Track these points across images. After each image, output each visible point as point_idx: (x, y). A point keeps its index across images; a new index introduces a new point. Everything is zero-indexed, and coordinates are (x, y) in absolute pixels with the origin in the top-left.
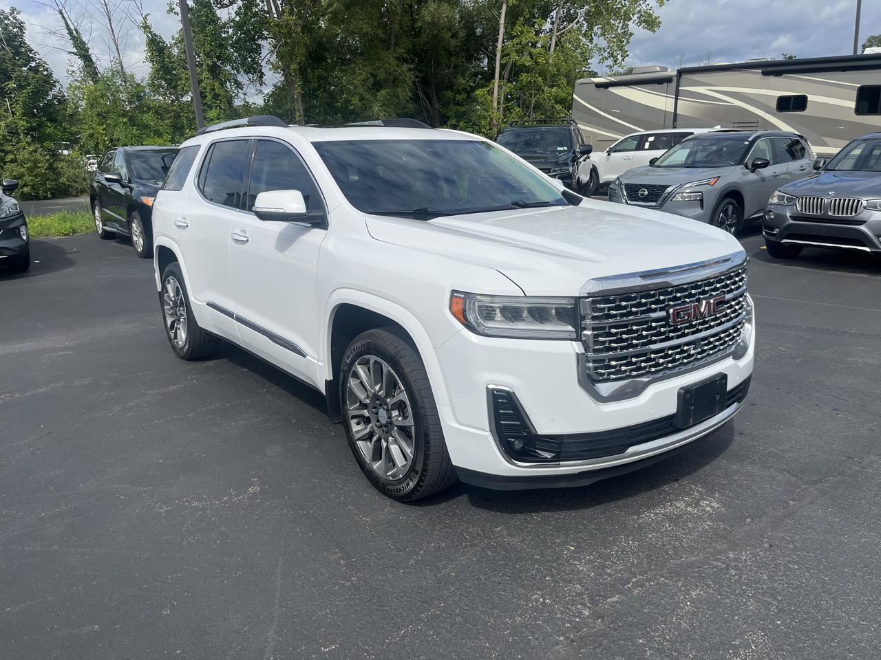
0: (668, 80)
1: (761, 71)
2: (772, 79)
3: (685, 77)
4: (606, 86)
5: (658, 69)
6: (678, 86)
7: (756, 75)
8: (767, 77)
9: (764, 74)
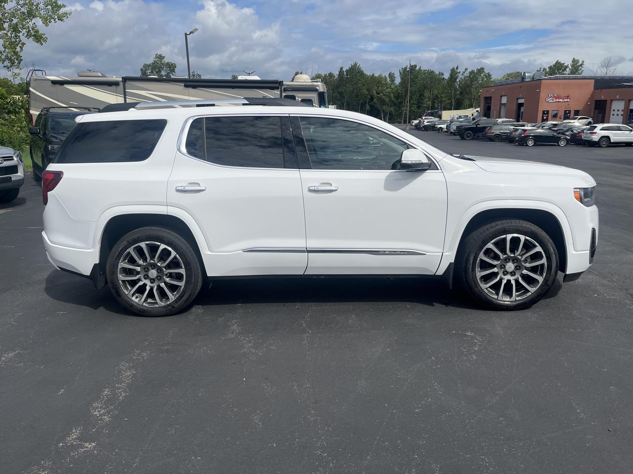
0: (116, 84)
1: (183, 84)
2: (191, 90)
3: (128, 84)
4: (62, 83)
5: (100, 75)
6: (124, 89)
7: (180, 87)
8: (187, 88)
9: (186, 86)
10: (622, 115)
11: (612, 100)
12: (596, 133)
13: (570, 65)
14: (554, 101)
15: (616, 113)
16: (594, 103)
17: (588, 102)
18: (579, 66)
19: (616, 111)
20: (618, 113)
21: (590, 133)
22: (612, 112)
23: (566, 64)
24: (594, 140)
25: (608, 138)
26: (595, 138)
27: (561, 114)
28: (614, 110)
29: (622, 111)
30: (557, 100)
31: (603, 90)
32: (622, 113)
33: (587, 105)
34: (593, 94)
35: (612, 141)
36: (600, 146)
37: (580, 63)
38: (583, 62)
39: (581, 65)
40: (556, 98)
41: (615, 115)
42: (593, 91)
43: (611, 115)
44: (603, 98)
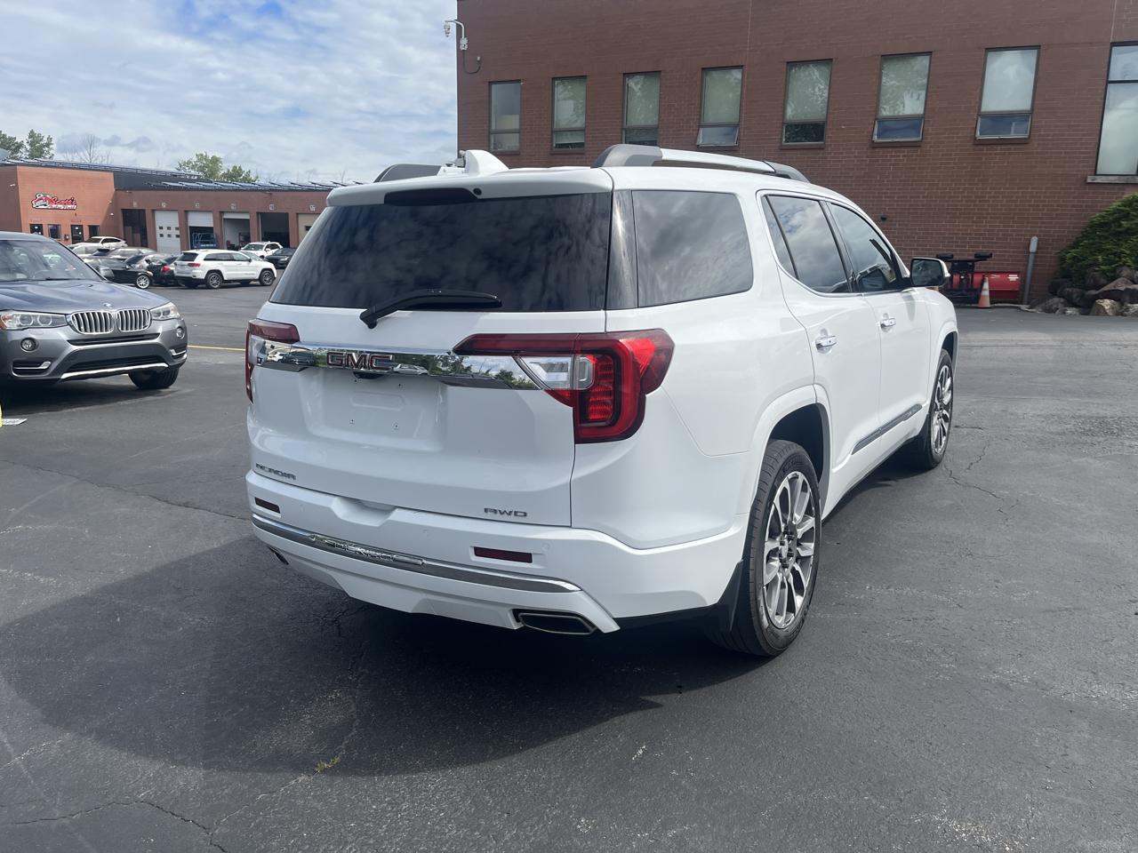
10: (178, 236)
11: (153, 211)
12: (198, 265)
13: (25, 142)
14: (48, 206)
15: (165, 232)
16: (120, 214)
17: (108, 212)
18: (44, 146)
19: (165, 229)
20: (169, 232)
21: (189, 265)
22: (159, 232)
23: (18, 140)
24: (197, 277)
25: (218, 272)
26: (200, 273)
27: (66, 231)
28: (161, 228)
29: (177, 229)
30: (54, 206)
31: (134, 192)
32: (178, 232)
33: (107, 216)
34: (115, 199)
35: (225, 278)
36: (209, 287)
37: (45, 141)
38: (50, 139)
39: (48, 145)
40: (51, 201)
41: (165, 236)
42: (115, 194)
43: (158, 236)
44: (135, 205)
